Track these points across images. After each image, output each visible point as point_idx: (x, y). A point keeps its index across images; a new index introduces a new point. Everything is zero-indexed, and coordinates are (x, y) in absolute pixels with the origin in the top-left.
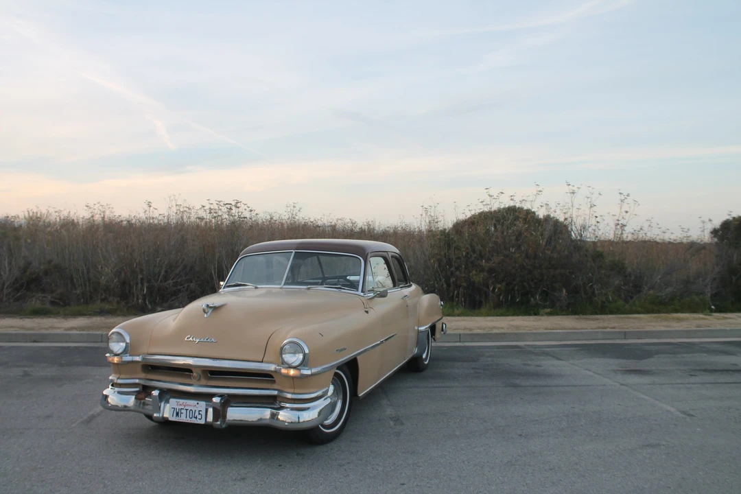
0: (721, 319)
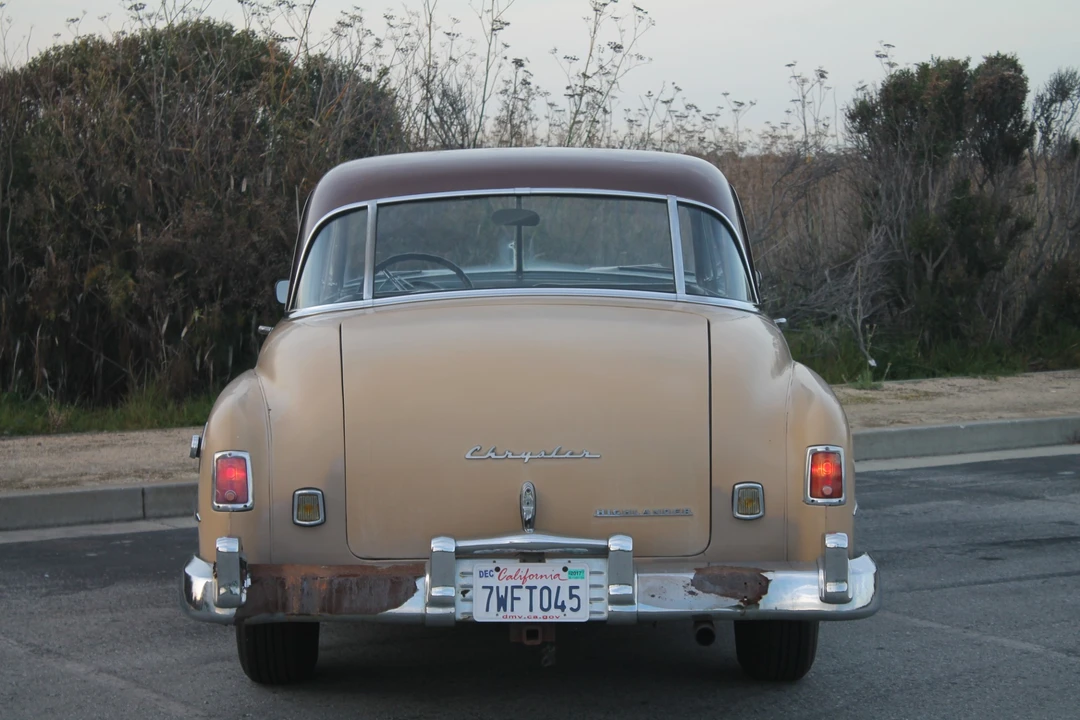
0: (917, 398)
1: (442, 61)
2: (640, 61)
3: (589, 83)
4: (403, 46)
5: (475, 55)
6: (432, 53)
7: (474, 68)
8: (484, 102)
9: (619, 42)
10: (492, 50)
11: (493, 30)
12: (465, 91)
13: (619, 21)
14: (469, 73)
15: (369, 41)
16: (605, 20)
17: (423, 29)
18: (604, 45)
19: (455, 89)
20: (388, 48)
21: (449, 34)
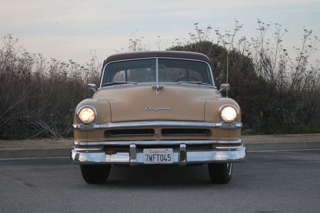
1: (265, 49)
2: (316, 50)
3: (303, 55)
4: (255, 46)
5: (273, 48)
6: (263, 47)
7: (273, 52)
8: (276, 60)
9: (310, 45)
10: (278, 47)
11: (278, 42)
12: (271, 58)
13: (311, 40)
14: (272, 52)
15: (248, 44)
16: (307, 40)
17: (260, 42)
18: (307, 46)
19: (268, 56)
20: (252, 46)
21: (267, 43)
